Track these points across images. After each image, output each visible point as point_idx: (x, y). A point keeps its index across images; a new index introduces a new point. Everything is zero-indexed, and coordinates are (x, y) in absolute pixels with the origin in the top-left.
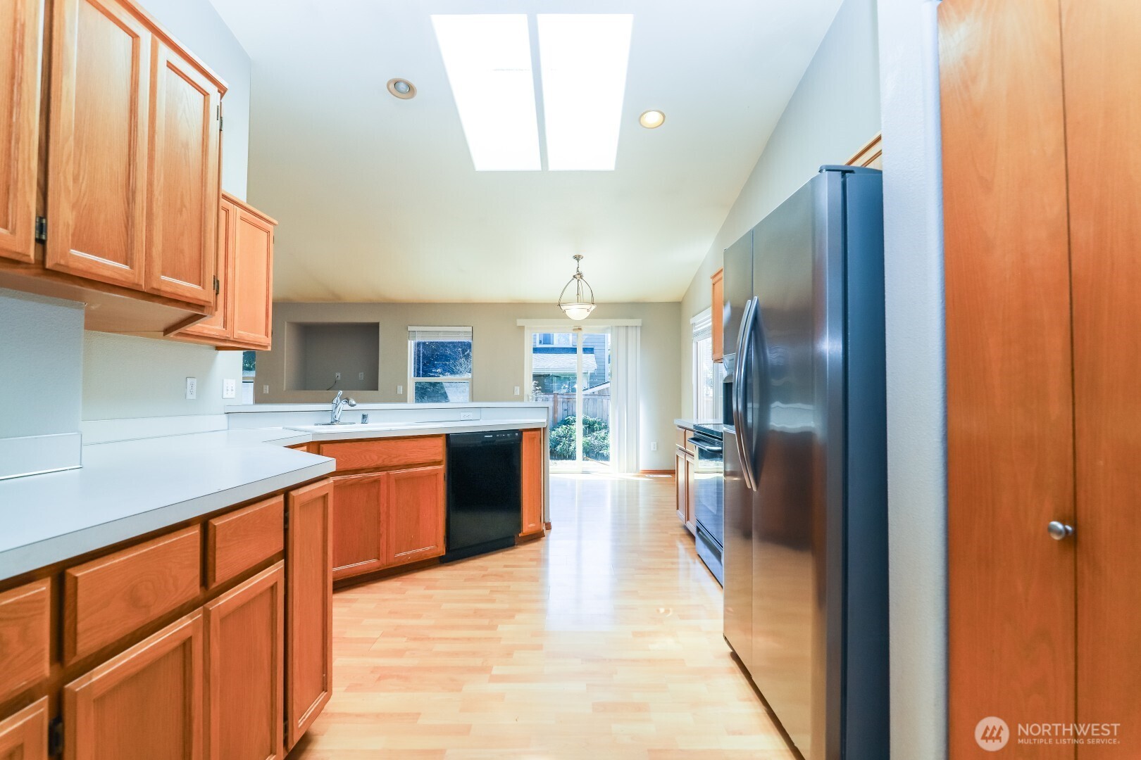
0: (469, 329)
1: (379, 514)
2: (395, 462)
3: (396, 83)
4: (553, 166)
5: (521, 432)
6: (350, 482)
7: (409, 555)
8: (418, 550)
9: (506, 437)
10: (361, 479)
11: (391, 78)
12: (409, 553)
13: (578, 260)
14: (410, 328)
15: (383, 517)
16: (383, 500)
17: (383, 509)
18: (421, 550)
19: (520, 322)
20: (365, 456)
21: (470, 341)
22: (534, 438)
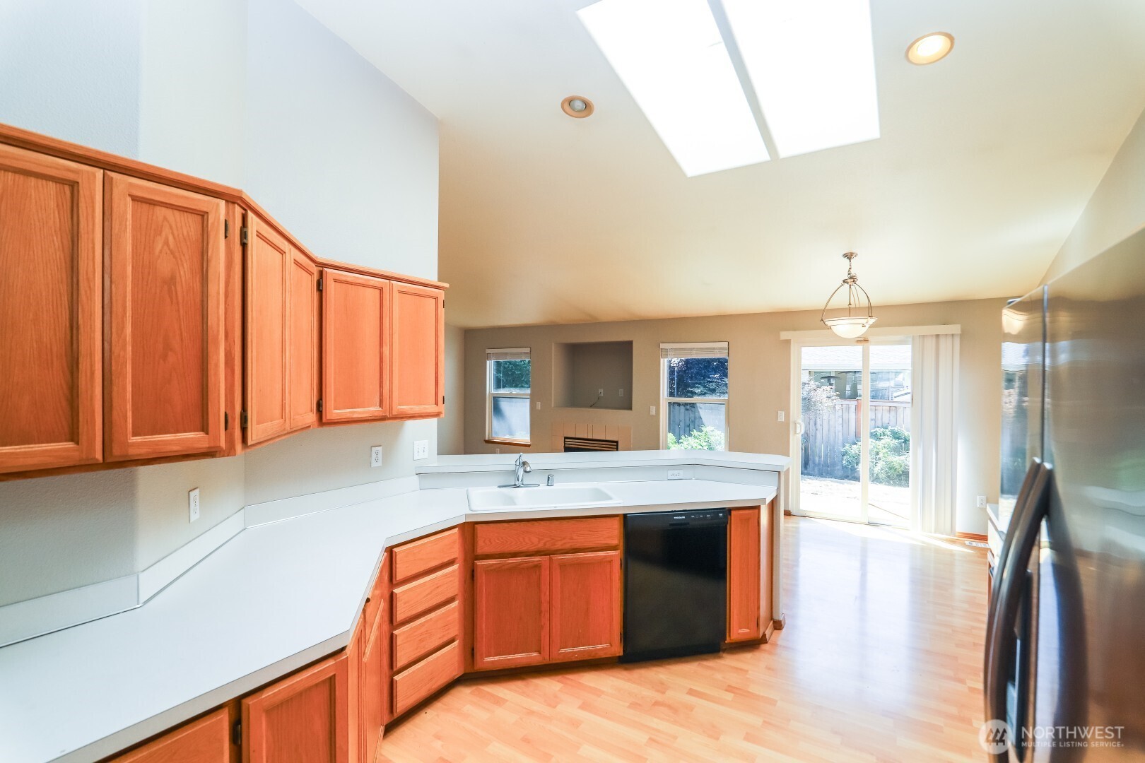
0: (725, 345)
1: (540, 602)
2: (559, 545)
3: (570, 101)
4: (784, 152)
5: (728, 511)
6: (506, 567)
7: (576, 653)
8: (587, 648)
9: (705, 518)
10: (520, 564)
11: (563, 99)
12: (576, 649)
13: (850, 259)
14: (662, 346)
15: (545, 606)
16: (545, 588)
17: (545, 598)
18: (591, 647)
19: (784, 335)
20: (524, 539)
21: (727, 357)
22: (748, 520)
